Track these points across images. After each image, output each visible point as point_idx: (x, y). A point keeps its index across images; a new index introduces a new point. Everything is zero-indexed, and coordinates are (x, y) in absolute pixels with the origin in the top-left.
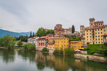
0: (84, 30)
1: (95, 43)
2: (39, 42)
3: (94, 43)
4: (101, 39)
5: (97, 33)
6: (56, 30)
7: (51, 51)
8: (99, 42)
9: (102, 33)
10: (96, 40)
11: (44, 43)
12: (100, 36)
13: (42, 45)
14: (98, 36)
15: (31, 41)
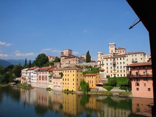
0: (102, 58)
1: (117, 76)
2: (39, 75)
3: (115, 76)
4: (123, 71)
5: (119, 63)
6: (63, 58)
7: (58, 87)
8: (121, 75)
9: (124, 63)
10: (118, 71)
11: (46, 77)
12: (123, 67)
13: (43, 79)
14: (119, 67)
15: (27, 74)
